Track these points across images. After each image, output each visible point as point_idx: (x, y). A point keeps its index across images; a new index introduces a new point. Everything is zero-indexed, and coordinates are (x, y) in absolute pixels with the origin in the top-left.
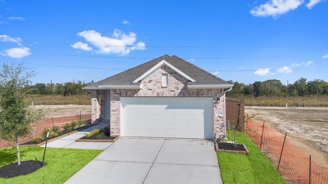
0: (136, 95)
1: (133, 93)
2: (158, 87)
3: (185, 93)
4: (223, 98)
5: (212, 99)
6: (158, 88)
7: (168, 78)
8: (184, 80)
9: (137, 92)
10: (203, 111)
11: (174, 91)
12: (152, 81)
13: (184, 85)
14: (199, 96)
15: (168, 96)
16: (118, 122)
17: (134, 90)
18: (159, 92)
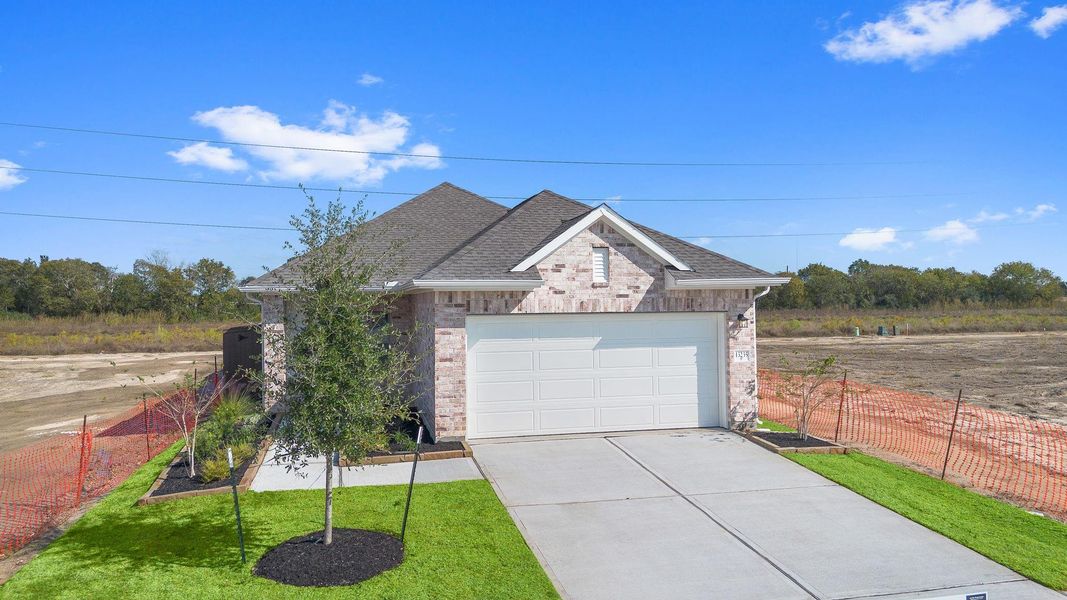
0: (516, 311)
1: (506, 304)
2: (583, 284)
3: (658, 301)
4: (751, 313)
5: (722, 316)
6: (583, 286)
7: (610, 258)
8: (655, 266)
9: (520, 301)
10: (694, 349)
11: (627, 296)
12: (563, 266)
13: (652, 279)
14: (693, 311)
15: (609, 310)
16: (461, 396)
17: (512, 294)
18: (585, 298)
